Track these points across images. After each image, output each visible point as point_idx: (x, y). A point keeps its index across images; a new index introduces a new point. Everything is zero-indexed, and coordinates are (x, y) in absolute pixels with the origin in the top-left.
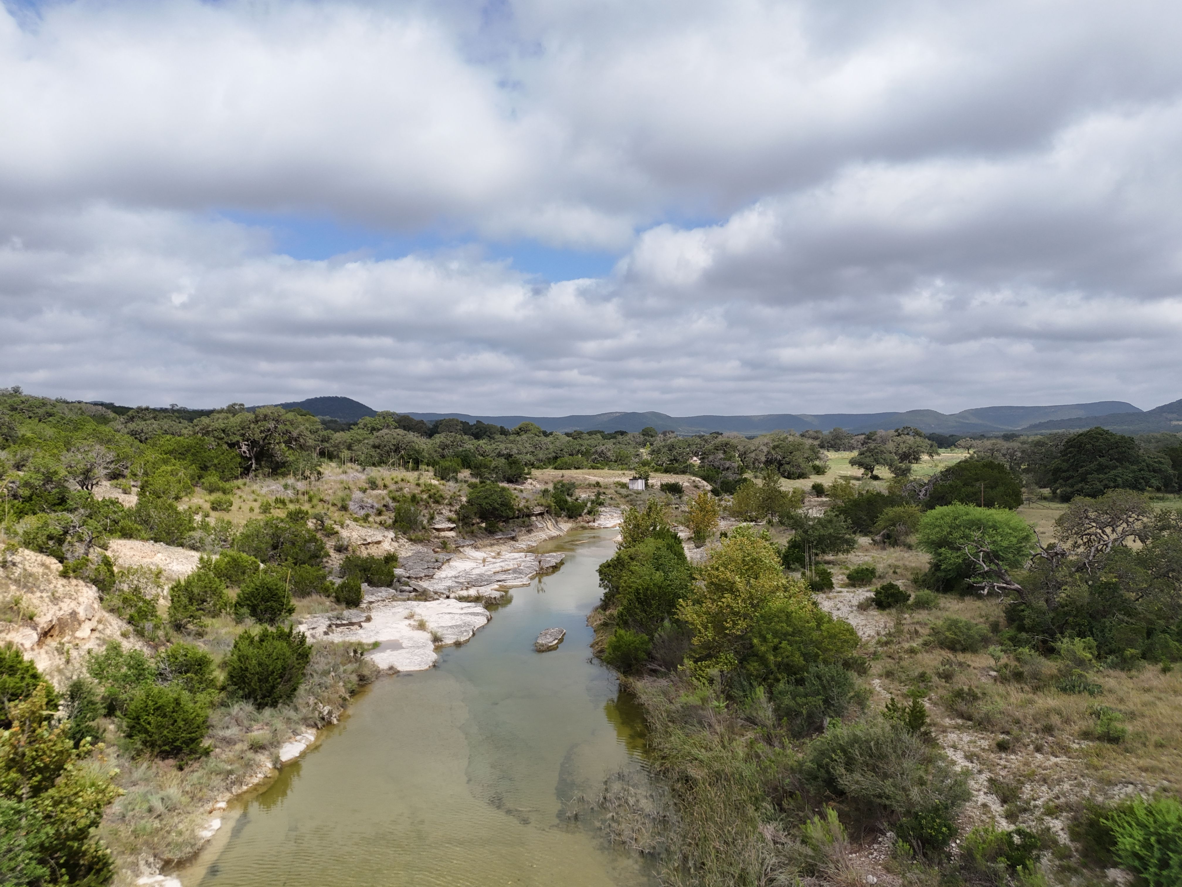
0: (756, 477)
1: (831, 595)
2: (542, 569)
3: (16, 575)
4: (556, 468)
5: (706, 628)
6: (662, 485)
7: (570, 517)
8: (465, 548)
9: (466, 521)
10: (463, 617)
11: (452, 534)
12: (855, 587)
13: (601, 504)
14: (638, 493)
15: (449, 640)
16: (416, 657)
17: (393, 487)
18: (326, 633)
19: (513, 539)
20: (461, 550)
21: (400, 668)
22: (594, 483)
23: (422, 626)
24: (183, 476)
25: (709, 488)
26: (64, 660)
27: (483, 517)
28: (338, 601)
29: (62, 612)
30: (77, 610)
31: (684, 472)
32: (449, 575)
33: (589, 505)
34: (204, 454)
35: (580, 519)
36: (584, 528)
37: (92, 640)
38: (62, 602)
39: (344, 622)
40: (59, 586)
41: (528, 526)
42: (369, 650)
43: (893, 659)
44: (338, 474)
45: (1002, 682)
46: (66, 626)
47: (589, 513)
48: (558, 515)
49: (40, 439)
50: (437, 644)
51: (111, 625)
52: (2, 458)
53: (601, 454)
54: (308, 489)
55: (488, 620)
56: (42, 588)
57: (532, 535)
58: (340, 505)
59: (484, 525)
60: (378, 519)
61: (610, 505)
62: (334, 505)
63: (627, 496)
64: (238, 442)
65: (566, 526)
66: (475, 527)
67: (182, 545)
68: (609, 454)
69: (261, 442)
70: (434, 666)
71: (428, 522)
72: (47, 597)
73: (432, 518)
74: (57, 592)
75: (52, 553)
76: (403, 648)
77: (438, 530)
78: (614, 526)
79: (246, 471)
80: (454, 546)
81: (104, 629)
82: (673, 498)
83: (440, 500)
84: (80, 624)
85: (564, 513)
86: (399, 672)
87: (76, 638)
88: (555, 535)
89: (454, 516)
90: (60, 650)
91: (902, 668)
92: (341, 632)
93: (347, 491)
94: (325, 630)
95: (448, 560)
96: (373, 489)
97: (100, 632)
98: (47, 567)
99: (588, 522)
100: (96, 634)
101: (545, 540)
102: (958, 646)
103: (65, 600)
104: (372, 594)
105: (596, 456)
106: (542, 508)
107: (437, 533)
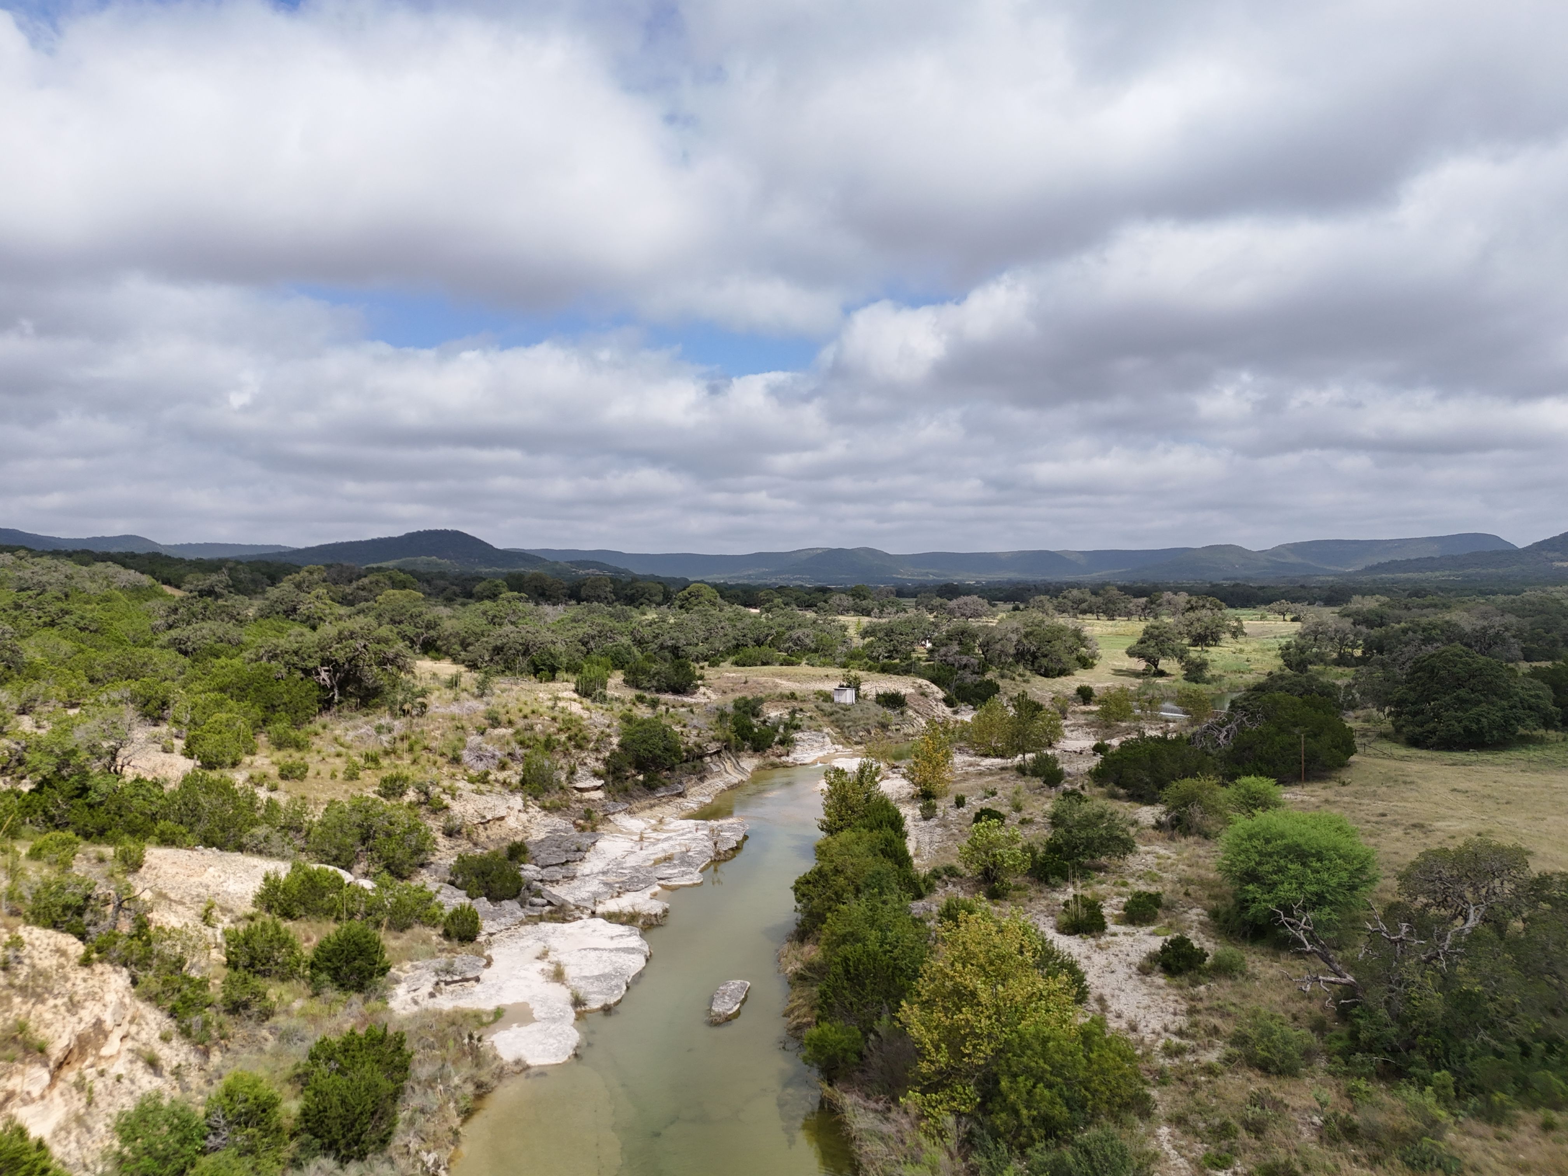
0: (1003, 676)
1: (1103, 940)
2: (718, 853)
3: (22, 977)
4: (736, 663)
5: (937, 1048)
6: (878, 695)
7: (756, 750)
8: (616, 815)
9: (618, 774)
10: (614, 957)
11: (600, 794)
12: (1134, 925)
13: (797, 728)
14: (846, 709)
15: (595, 1003)
16: (551, 1041)
17: (521, 724)
18: (432, 995)
19: (680, 795)
20: (611, 817)
21: (530, 1061)
22: (787, 692)
23: (558, 976)
24: (243, 726)
25: (941, 695)
26: (84, 1100)
27: (641, 766)
28: (447, 935)
29: (83, 1026)
30: (103, 1018)
31: (906, 672)
32: (596, 870)
33: (781, 730)
34: (269, 689)
35: (769, 751)
36: (774, 766)
37: (123, 1054)
38: (83, 1008)
39: (456, 978)
40: (78, 982)
41: (700, 772)
42: (490, 1023)
43: (1186, 1084)
44: (448, 703)
45: (1328, 1144)
46: (88, 1043)
47: (782, 742)
48: (739, 749)
49: (53, 663)
50: (579, 1009)
51: (147, 1024)
52: (4, 701)
53: (797, 641)
54: (408, 732)
55: (647, 960)
56: (56, 992)
57: (706, 783)
58: (450, 756)
59: (641, 777)
60: (502, 776)
61: (809, 728)
62: (442, 755)
63: (832, 714)
64: (315, 668)
65: (750, 763)
66: (629, 783)
67: (240, 848)
68: (807, 641)
69: (346, 666)
70: (576, 1055)
71: (567, 778)
72: (64, 1004)
73: (572, 772)
74: (76, 993)
75: (71, 930)
76: (534, 1020)
77: (581, 790)
78: (814, 763)
79: (326, 705)
80: (601, 814)
81: (138, 1033)
82: (891, 714)
83: (583, 743)
84: (106, 1037)
85: (748, 744)
86: (528, 1067)
87: (100, 1058)
88: (736, 781)
89: (600, 767)
90: (80, 1085)
91: (1198, 1104)
92: (453, 992)
93: (460, 733)
94: (431, 990)
95: (594, 844)
96: (495, 727)
97: (133, 1039)
98: (63, 953)
99: (780, 756)
100: (129, 1044)
101: (723, 790)
102: (1272, 1069)
103: (87, 1004)
104: (493, 920)
105: (791, 644)
106: (718, 745)
107: (578, 795)
